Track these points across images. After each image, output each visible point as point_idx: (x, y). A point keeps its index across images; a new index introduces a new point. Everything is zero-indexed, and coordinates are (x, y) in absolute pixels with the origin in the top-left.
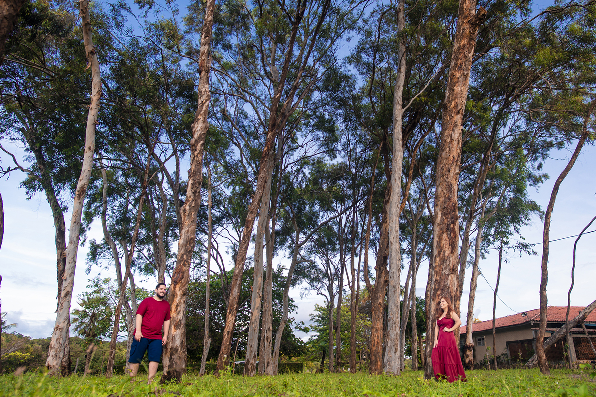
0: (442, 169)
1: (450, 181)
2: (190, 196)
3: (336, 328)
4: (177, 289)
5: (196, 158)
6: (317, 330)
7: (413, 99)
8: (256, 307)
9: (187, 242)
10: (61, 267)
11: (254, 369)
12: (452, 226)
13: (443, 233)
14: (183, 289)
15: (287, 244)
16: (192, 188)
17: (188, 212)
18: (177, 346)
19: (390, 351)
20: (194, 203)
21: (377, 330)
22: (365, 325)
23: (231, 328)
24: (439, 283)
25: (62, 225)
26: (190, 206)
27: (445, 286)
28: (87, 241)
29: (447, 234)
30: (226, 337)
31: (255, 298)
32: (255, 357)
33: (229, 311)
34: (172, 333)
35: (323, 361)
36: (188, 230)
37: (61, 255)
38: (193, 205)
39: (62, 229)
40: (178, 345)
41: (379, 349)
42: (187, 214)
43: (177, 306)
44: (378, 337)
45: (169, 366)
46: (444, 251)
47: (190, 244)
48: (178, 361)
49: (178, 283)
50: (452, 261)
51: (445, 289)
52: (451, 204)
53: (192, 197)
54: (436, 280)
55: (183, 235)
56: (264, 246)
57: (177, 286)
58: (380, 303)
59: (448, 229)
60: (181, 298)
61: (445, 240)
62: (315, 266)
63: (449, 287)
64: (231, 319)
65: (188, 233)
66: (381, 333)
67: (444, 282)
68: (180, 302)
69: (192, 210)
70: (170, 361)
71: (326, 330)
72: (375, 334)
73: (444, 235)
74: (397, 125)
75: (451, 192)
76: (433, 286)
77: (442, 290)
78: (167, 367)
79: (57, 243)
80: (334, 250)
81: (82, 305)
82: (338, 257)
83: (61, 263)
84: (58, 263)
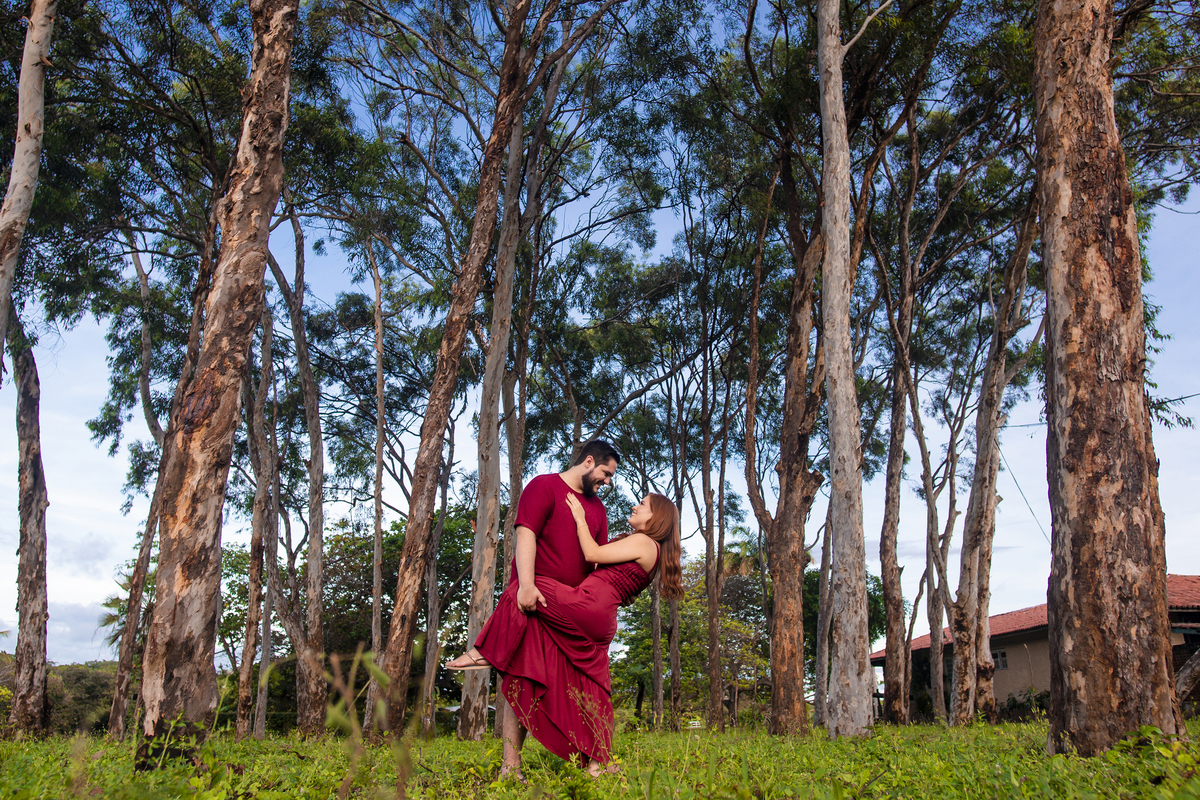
0: (1059, 49)
1: (1090, 81)
2: (247, 162)
3: (669, 632)
4: (195, 445)
5: (266, 52)
6: (623, 641)
7: (869, 18)
8: (485, 568)
9: (232, 298)
10: (29, 481)
11: (482, 723)
12: (1114, 223)
13: (1085, 245)
14: (217, 445)
15: (555, 449)
16: (253, 137)
17: (238, 208)
18: (190, 638)
19: (844, 671)
20: (257, 181)
21: (787, 622)
22: (727, 629)
23: (411, 608)
24: (1092, 409)
25: (32, 384)
26: (245, 191)
27: (1113, 420)
28: (122, 443)
29: (1101, 251)
30: (398, 632)
31: (481, 549)
32: (483, 692)
33: (403, 561)
34: (176, 590)
35: (638, 706)
36: (237, 264)
37: (27, 452)
38: (256, 189)
39: (33, 392)
40: (196, 633)
41: (794, 671)
42: (234, 214)
43: (195, 499)
44: (792, 639)
45: (162, 704)
46: (1097, 306)
47: (242, 304)
48: (194, 687)
49: (198, 425)
50: (1125, 339)
51: (1117, 430)
52: (1103, 153)
53: (253, 164)
54: (1077, 402)
55: (222, 278)
56: (499, 425)
57: (196, 435)
58: (794, 553)
59: (1103, 233)
60: (208, 476)
61: (1097, 268)
62: (617, 496)
63: (1127, 426)
64: (410, 582)
65: (235, 270)
66: (798, 629)
67: (1109, 406)
68: (205, 489)
69: (253, 204)
70: (165, 686)
71: (643, 638)
72: (785, 631)
73: (1092, 253)
74: (831, 84)
75: (1098, 113)
76: (1067, 424)
77: (1105, 432)
78: (157, 710)
79: (21, 426)
80: (659, 459)
81: (124, 587)
82: (668, 472)
83: (28, 473)
84: (21, 471)
